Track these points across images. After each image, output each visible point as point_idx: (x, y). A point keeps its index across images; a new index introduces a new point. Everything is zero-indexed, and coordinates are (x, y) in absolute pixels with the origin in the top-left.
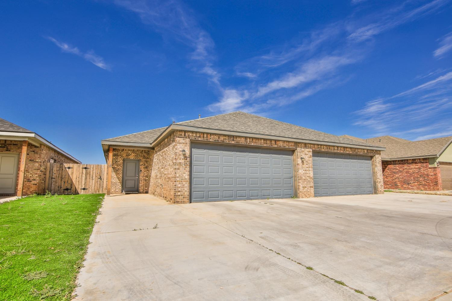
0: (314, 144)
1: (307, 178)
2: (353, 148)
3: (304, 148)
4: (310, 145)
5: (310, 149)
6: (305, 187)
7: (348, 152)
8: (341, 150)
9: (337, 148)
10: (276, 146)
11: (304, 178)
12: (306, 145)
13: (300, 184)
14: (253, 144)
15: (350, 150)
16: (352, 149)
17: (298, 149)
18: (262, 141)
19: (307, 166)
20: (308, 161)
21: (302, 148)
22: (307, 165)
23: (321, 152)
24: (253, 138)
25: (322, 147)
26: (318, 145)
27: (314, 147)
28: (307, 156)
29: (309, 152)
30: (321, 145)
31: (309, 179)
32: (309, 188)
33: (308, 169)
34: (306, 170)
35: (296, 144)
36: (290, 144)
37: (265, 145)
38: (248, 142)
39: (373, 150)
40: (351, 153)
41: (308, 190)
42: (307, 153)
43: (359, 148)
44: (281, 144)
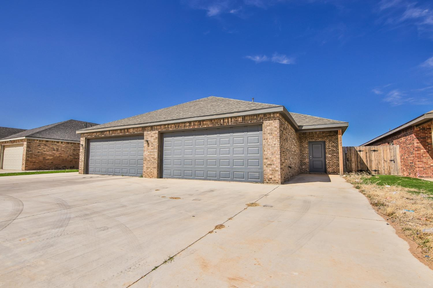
0: (160, 125)
1: (152, 159)
2: (214, 119)
3: (150, 131)
4: (157, 127)
5: (156, 131)
6: (149, 168)
7: (205, 126)
8: (194, 125)
9: (188, 124)
10: (128, 133)
11: (148, 159)
12: (152, 128)
13: (145, 165)
14: (113, 135)
15: (209, 123)
16: (213, 121)
17: (145, 132)
18: (119, 131)
19: (152, 148)
20: (154, 143)
21: (148, 131)
22: (152, 146)
23: (169, 131)
24: (113, 130)
25: (170, 126)
26: (165, 125)
27: (161, 128)
28: (153, 138)
29: (155, 133)
30: (168, 124)
31: (153, 161)
32: (153, 169)
33: (152, 150)
34: (150, 152)
35: (144, 128)
36: (139, 130)
37: (121, 134)
38: (111, 134)
39: (259, 115)
40: (210, 126)
41: (151, 171)
42: (154, 135)
43: (225, 118)
44: (131, 131)
